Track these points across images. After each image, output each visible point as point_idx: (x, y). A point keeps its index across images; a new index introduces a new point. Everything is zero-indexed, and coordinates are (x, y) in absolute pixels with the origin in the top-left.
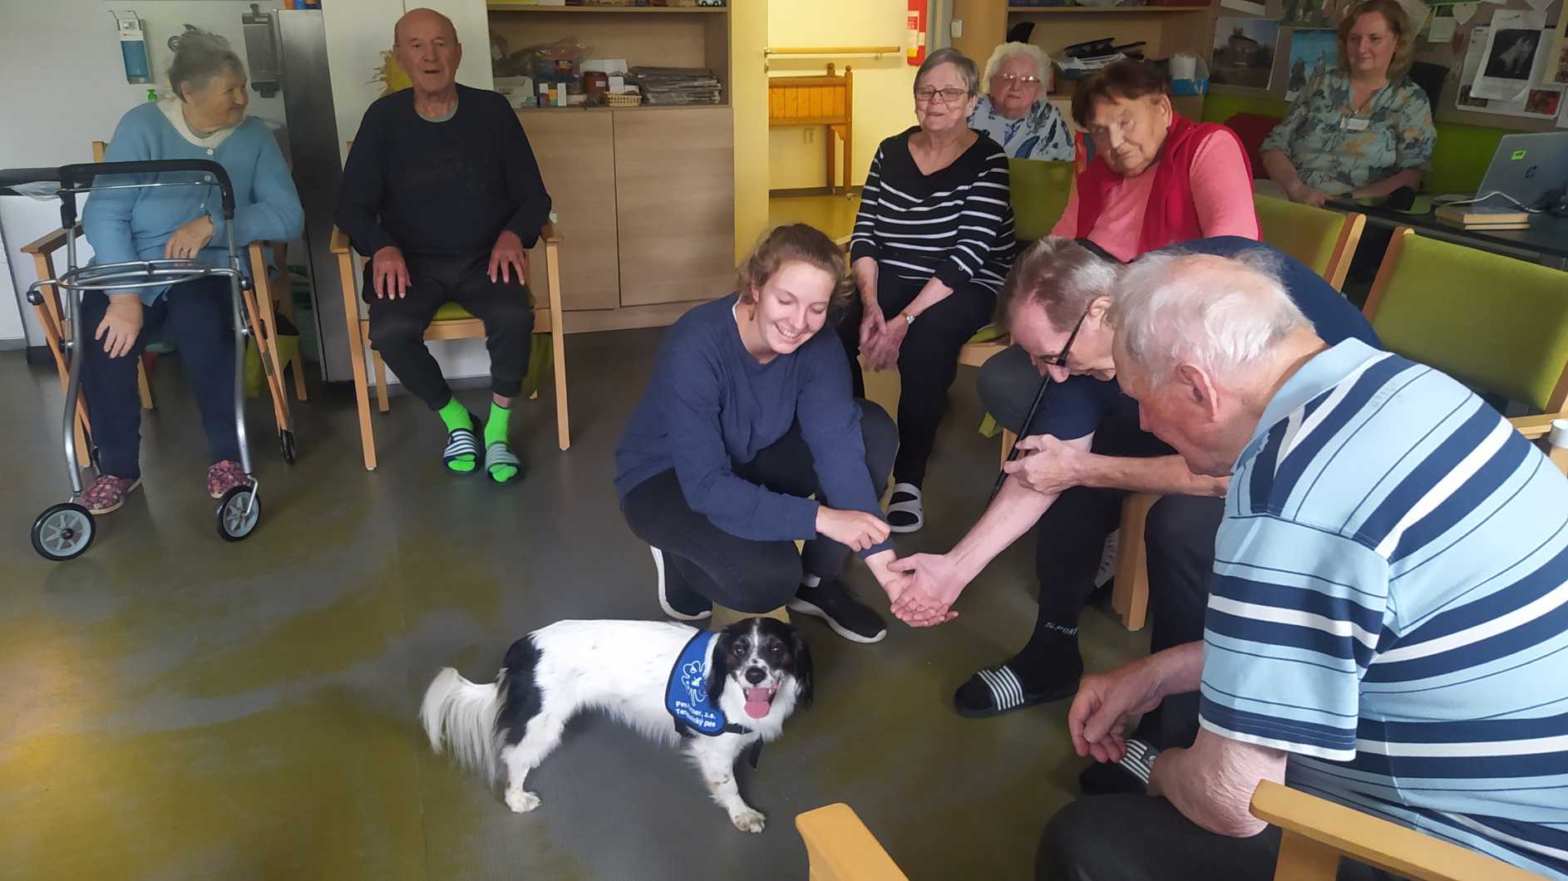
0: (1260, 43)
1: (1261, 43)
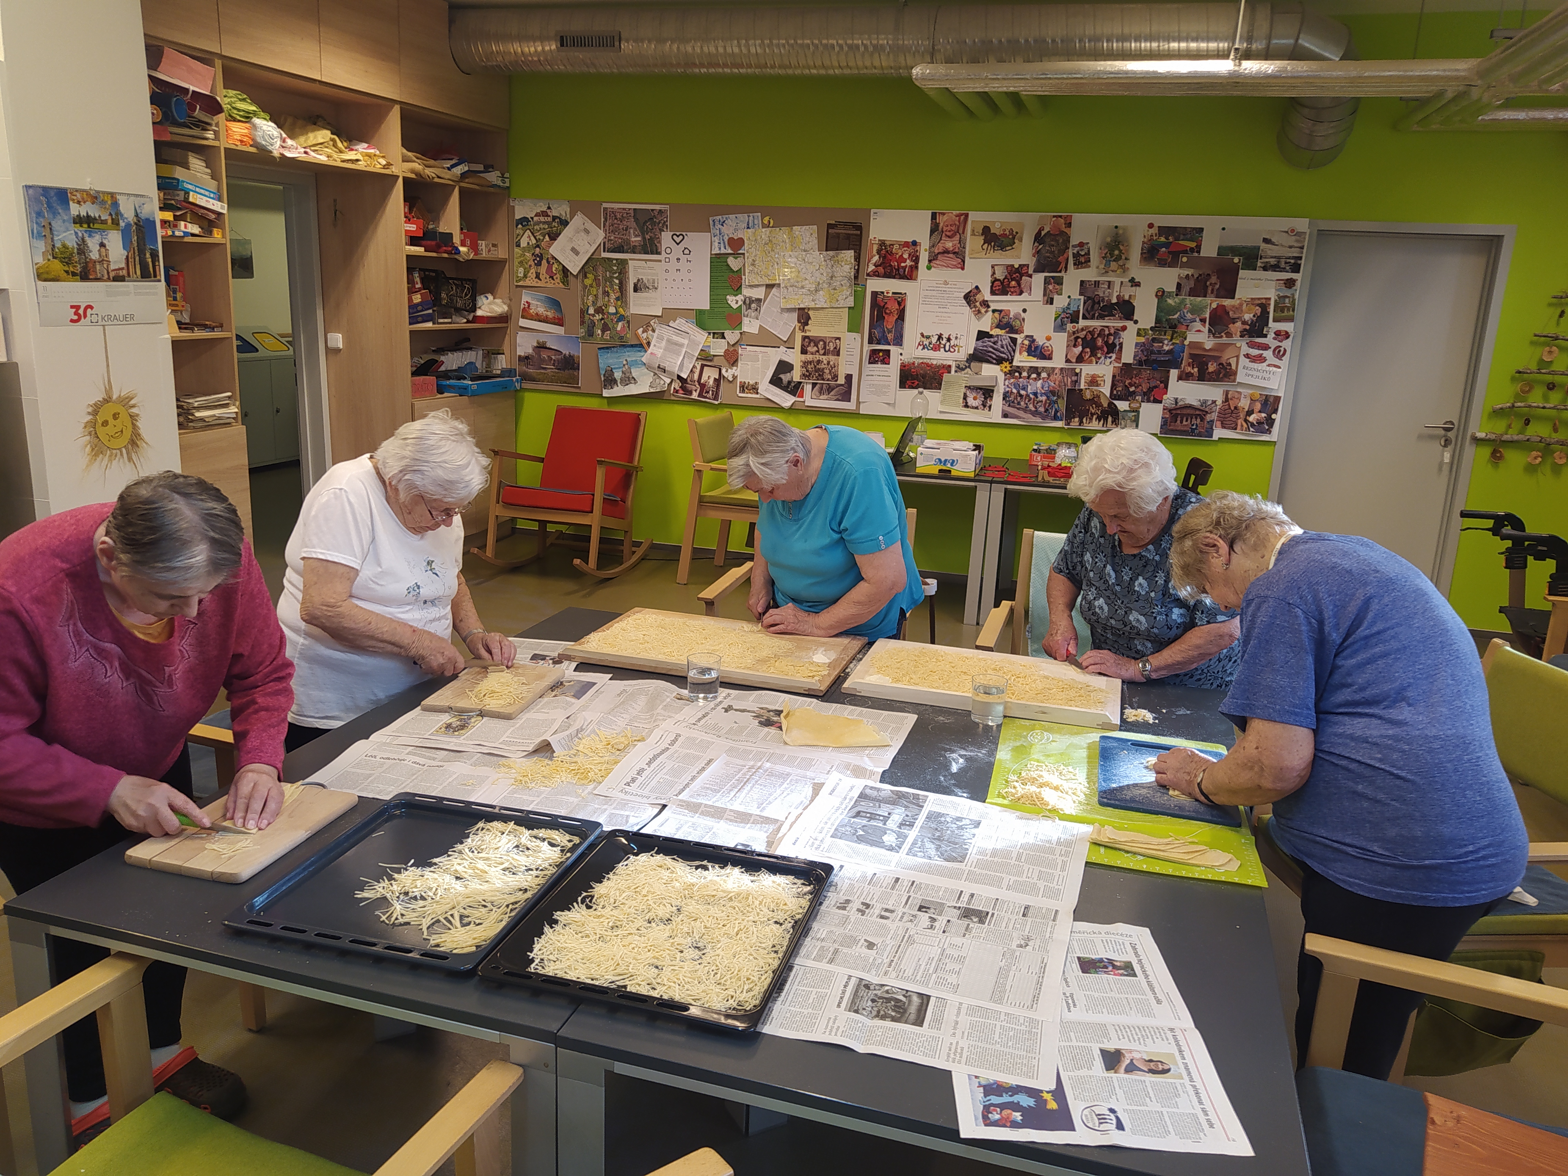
0: (564, 352)
1: (566, 352)
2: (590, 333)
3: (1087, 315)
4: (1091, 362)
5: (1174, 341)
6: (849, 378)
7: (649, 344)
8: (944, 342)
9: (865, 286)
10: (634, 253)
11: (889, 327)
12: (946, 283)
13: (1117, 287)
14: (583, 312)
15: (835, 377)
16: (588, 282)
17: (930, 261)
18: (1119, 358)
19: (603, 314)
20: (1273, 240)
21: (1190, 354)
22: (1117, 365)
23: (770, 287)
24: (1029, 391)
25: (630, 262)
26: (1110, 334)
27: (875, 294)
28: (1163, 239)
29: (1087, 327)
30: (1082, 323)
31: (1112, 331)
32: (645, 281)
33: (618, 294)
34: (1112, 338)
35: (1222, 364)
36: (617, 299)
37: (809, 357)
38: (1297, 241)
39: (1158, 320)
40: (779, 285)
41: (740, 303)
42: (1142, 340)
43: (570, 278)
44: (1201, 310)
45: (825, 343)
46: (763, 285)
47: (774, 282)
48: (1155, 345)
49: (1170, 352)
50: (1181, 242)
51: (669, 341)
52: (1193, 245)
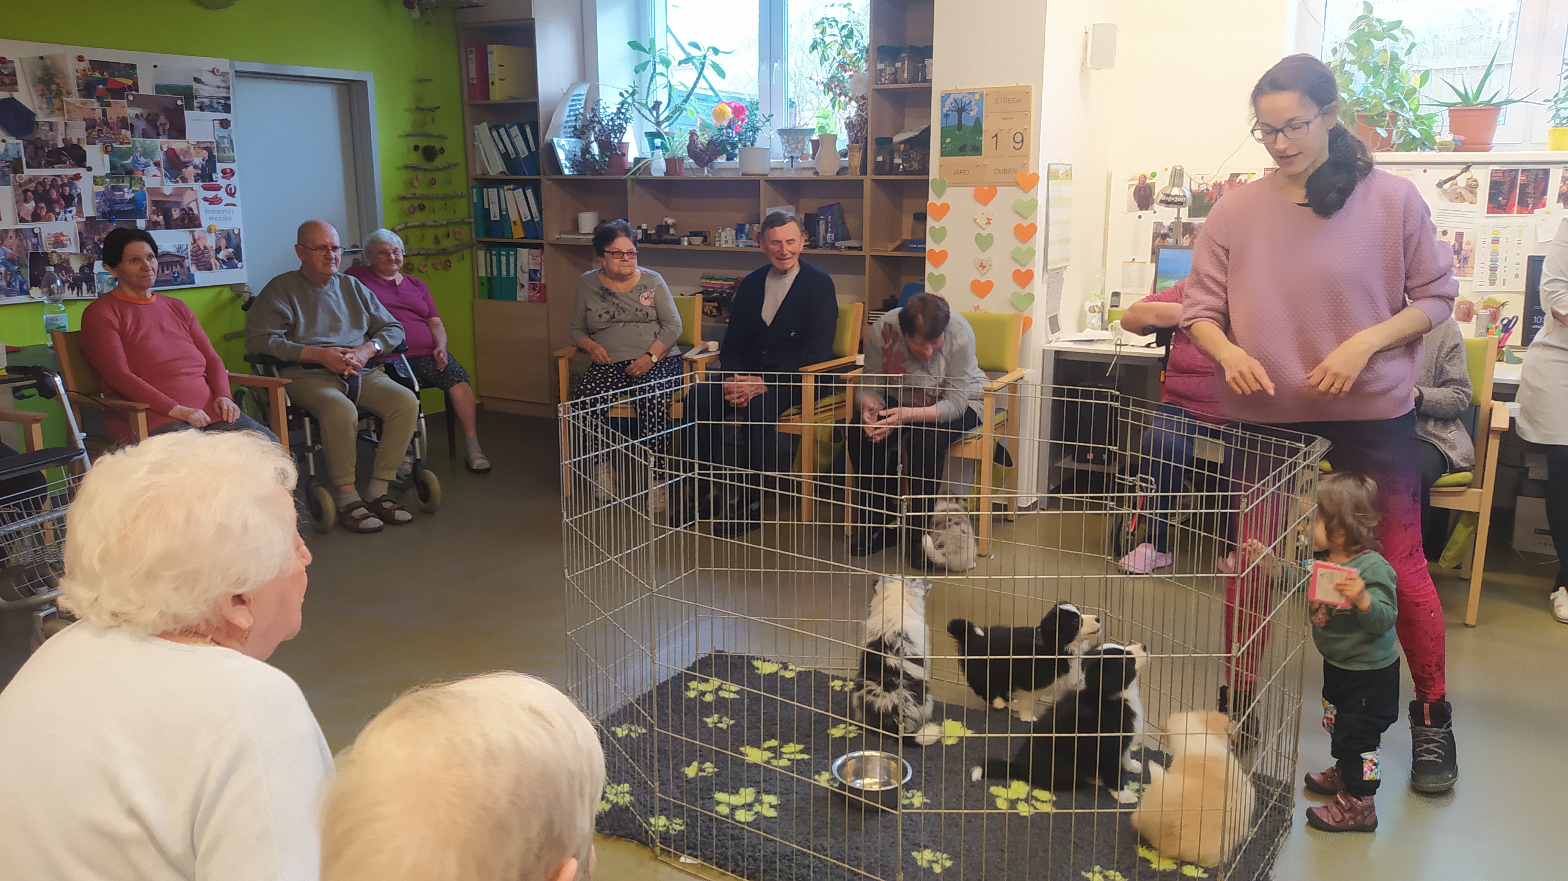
3: (31, 163)
4: (49, 220)
5: (134, 188)
13: (61, 128)
18: (80, 213)
20: (203, 79)
21: (153, 201)
26: (63, 185)
28: (97, 75)
29: (36, 177)
30: (28, 173)
31: (66, 181)
35: (184, 209)
38: (223, 81)
39: (113, 167)
42: (101, 189)
48: (116, 193)
49: (132, 201)
50: (117, 79)
52: (130, 82)
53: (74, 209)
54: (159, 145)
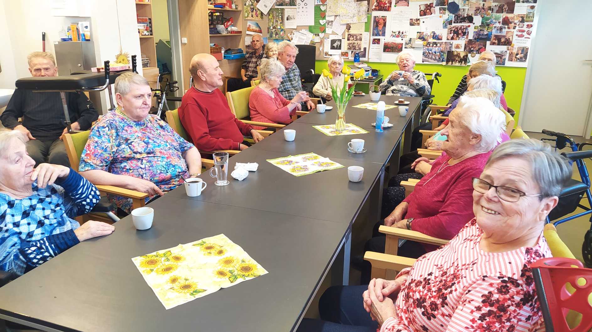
2: (271, 36)
3: (455, 22)
5: (488, 30)
6: (365, 49)
7: (292, 39)
8: (401, 34)
9: (371, 14)
10: (287, 6)
11: (380, 29)
12: (401, 12)
13: (467, 11)
14: (269, 28)
15: (360, 49)
16: (270, 17)
17: (396, 4)
18: (467, 38)
19: (276, 28)
22: (466, 40)
23: (336, 16)
24: (433, 51)
25: (286, 9)
27: (375, 17)
29: (455, 26)
30: (453, 25)
31: (465, 27)
32: (291, 16)
33: (281, 21)
34: (465, 30)
35: (506, 39)
36: (281, 23)
37: (350, 42)
39: (482, 23)
40: (340, 15)
41: (324, 23)
42: (476, 30)
43: (264, 16)
44: (498, 18)
45: (356, 36)
46: (333, 16)
47: (337, 14)
48: (481, 32)
49: (487, 35)
51: (299, 38)
53: (465, 37)
54: (502, 16)
